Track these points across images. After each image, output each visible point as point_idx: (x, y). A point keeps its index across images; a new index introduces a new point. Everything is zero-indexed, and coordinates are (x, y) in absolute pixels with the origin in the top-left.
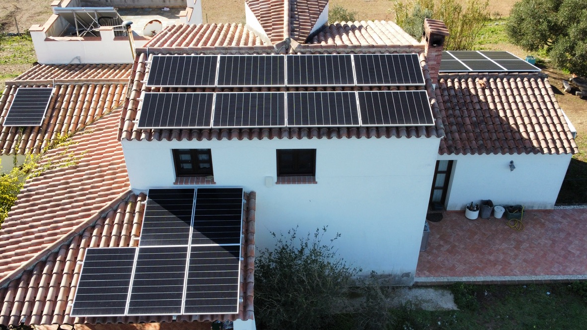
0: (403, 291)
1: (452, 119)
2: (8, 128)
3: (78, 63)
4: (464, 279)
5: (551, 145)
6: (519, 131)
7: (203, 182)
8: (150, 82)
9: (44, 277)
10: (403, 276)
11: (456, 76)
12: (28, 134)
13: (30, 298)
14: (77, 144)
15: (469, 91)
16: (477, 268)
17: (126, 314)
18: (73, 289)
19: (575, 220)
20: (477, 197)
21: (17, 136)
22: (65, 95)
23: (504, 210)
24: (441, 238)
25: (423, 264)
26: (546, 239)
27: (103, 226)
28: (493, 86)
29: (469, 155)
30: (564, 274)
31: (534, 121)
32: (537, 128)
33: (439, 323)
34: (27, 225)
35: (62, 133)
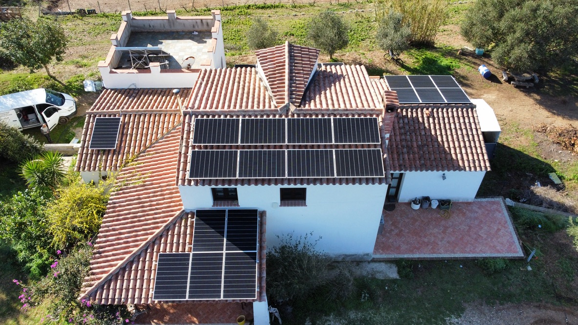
0: (364, 264)
1: (404, 143)
2: (92, 151)
3: (134, 87)
4: (406, 256)
5: (472, 165)
6: (450, 152)
7: (231, 205)
8: (195, 142)
9: (133, 272)
10: (364, 255)
11: (409, 107)
12: (107, 154)
13: (126, 286)
14: (142, 165)
15: (418, 119)
16: (415, 248)
17: (187, 299)
18: (152, 281)
19: (487, 210)
20: (419, 195)
21: (99, 156)
22: (129, 123)
23: (438, 203)
24: (393, 224)
25: (380, 245)
26: (465, 226)
27: (167, 236)
28: (435, 115)
29: (413, 172)
30: (473, 253)
31: (462, 144)
32: (463, 151)
33: (386, 288)
34: (117, 232)
35: (131, 154)
